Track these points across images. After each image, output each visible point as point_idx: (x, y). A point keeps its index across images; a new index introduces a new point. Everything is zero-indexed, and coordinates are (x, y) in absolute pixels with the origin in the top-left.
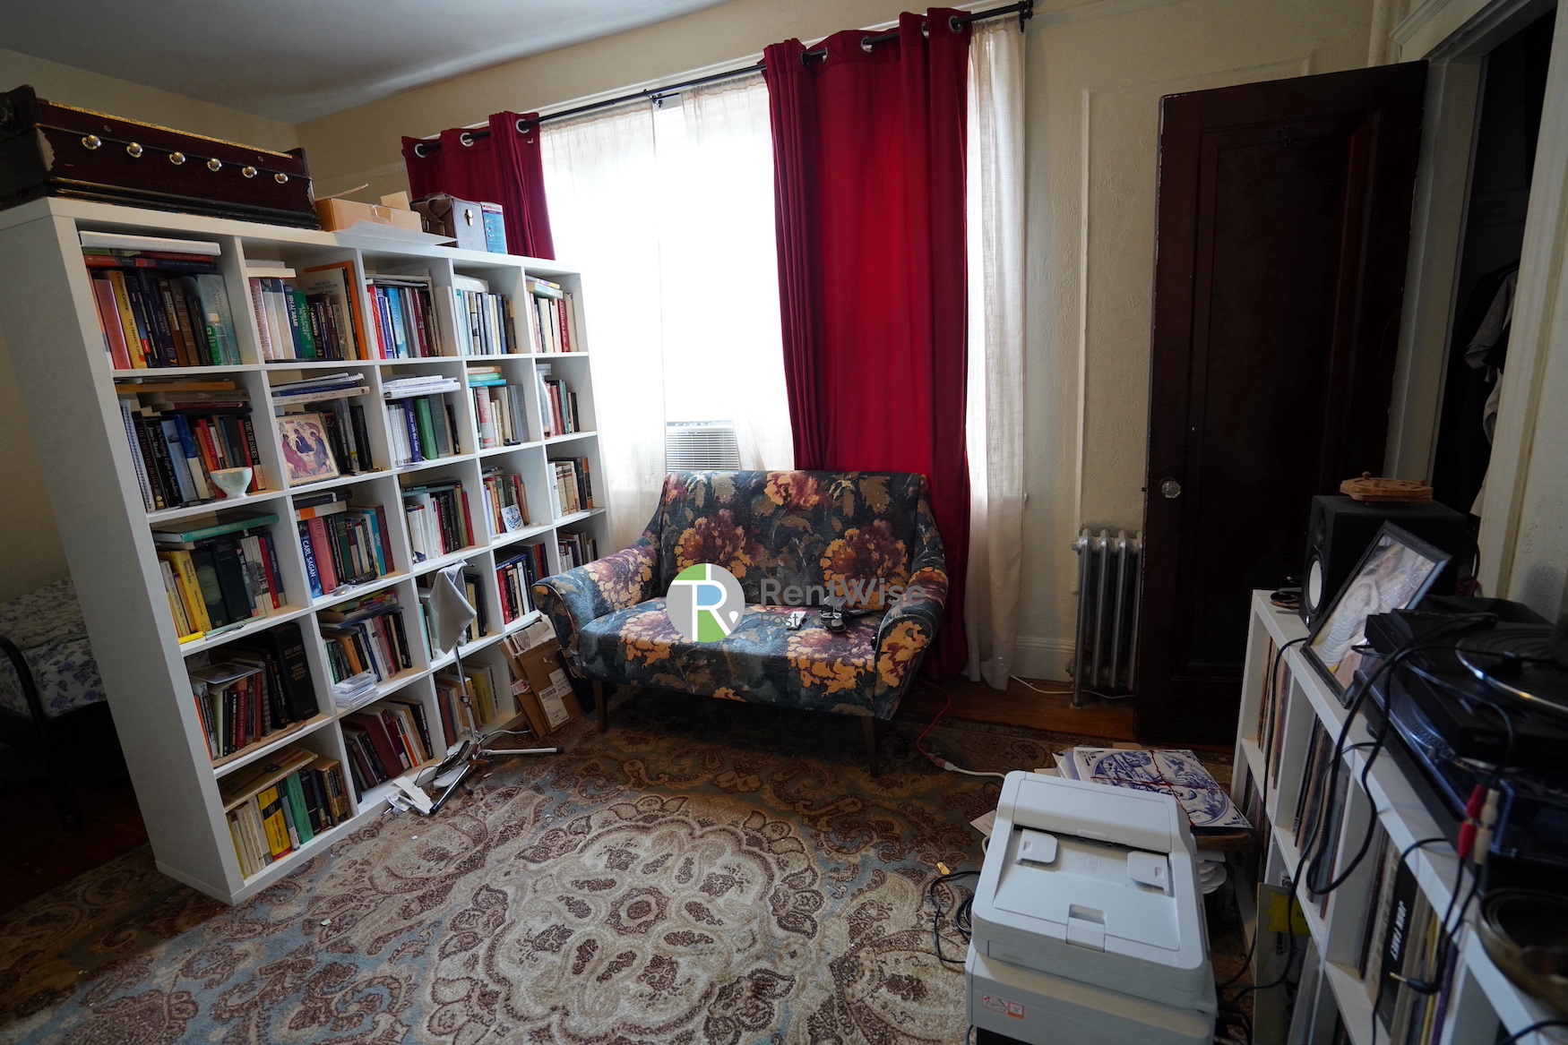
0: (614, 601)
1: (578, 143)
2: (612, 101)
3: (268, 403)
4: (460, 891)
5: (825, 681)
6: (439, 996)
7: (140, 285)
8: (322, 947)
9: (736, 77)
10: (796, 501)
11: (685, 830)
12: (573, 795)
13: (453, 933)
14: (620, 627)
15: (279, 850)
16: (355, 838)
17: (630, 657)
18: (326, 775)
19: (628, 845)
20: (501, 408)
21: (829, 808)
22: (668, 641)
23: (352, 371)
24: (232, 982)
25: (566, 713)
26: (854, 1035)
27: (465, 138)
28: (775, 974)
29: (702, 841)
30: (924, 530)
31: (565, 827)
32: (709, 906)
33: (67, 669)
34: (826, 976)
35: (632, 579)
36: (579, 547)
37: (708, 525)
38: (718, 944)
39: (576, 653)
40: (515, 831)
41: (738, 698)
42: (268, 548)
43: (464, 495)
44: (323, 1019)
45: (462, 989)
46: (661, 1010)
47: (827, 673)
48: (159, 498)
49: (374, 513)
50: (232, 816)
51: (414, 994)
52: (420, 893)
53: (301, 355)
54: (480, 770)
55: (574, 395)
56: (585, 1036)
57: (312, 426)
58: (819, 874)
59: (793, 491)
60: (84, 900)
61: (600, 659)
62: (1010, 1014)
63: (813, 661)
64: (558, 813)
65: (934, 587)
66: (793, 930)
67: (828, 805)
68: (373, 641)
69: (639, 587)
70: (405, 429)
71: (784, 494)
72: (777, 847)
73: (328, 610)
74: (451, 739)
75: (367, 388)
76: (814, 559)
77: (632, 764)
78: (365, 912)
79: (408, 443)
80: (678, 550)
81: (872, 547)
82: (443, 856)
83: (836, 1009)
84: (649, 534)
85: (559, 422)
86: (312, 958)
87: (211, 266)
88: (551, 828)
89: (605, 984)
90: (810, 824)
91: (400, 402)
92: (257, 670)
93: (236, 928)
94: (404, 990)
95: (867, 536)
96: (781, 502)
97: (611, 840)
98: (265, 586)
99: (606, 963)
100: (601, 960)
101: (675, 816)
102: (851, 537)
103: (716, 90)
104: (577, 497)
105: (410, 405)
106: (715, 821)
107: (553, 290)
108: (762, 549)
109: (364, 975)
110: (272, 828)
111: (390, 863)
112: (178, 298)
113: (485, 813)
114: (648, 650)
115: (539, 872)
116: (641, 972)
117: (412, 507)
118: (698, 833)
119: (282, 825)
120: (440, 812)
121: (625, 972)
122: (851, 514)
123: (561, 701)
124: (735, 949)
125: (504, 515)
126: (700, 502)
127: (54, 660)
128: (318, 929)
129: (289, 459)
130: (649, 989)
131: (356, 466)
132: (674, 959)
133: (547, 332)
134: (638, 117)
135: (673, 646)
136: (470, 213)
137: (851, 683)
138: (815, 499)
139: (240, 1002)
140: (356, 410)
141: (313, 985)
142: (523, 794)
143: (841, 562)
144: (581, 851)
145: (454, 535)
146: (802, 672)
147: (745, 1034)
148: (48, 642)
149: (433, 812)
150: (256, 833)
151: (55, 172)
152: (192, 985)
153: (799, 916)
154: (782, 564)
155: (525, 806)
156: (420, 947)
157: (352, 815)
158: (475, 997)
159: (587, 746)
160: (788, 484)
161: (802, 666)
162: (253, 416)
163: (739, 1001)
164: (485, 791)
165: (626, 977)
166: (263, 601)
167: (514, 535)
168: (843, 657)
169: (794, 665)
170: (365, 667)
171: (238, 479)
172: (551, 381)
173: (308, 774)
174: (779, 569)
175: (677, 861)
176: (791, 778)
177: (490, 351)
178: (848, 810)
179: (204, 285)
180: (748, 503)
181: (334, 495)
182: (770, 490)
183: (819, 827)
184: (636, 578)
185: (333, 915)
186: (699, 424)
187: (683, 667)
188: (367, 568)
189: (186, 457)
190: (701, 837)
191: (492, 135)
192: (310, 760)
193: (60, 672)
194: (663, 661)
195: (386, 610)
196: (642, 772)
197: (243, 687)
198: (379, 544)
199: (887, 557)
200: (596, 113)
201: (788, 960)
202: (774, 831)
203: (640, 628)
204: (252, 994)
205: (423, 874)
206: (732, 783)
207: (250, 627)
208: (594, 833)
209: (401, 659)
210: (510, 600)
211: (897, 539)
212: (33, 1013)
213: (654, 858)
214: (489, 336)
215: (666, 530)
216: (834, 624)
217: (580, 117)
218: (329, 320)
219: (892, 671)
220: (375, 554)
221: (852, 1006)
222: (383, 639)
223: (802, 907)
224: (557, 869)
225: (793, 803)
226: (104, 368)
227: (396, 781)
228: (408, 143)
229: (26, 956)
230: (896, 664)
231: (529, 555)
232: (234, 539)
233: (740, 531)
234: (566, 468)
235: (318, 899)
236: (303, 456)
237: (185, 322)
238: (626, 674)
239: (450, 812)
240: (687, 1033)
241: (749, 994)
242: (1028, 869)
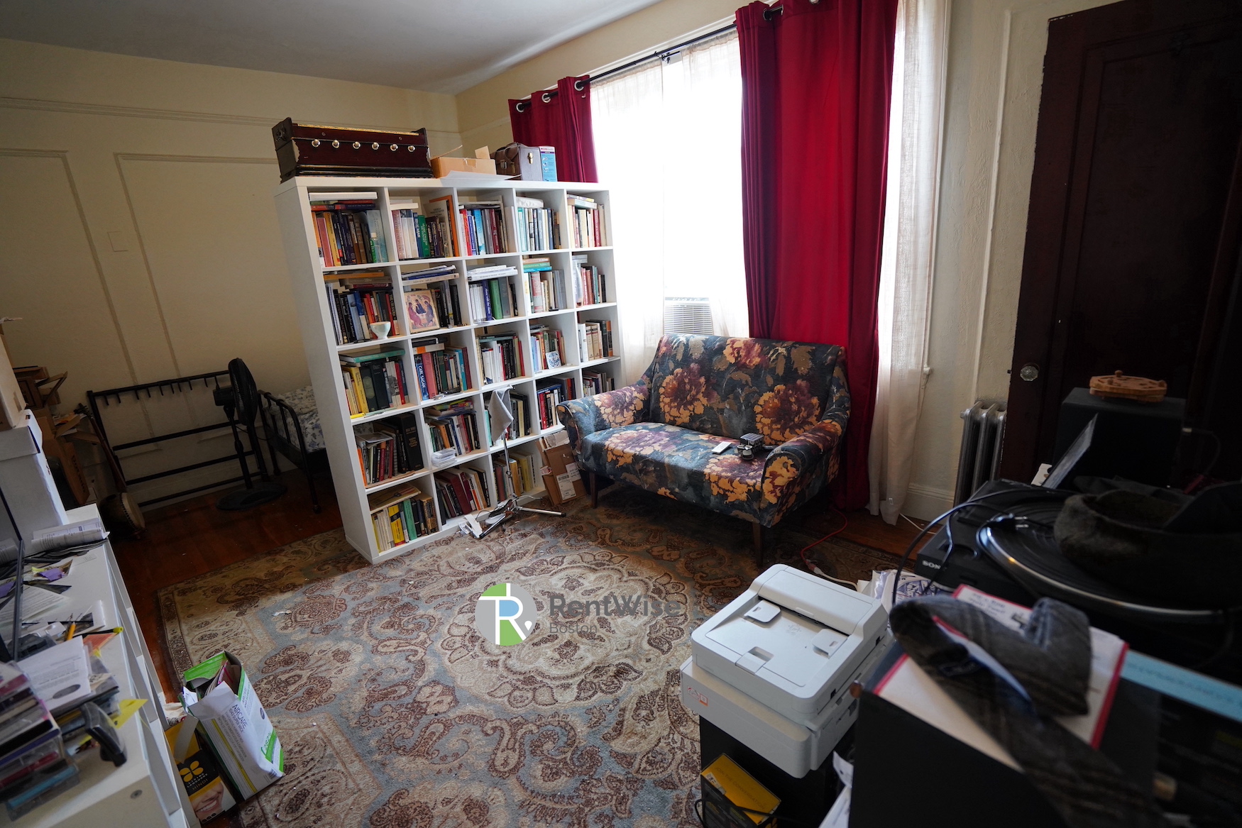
0: (611, 421)
1: (614, 95)
2: (634, 63)
3: (400, 284)
4: (480, 582)
5: (727, 493)
6: (452, 631)
7: (339, 219)
8: (406, 594)
9: (719, 35)
10: (743, 361)
11: (618, 576)
12: (561, 542)
13: (469, 603)
14: (606, 439)
15: (397, 541)
16: (438, 543)
17: (609, 460)
18: (425, 504)
19: (580, 577)
20: (548, 286)
21: (716, 581)
22: (632, 452)
23: (448, 264)
24: (363, 600)
25: (574, 492)
26: (662, 713)
27: (545, 97)
28: (631, 668)
29: (625, 584)
30: (835, 390)
31: (548, 560)
32: (612, 622)
33: (316, 428)
34: (662, 677)
35: (627, 408)
36: (600, 383)
37: (683, 373)
38: (607, 644)
39: (579, 453)
40: (520, 556)
41: (672, 497)
42: (400, 369)
43: (520, 343)
44: (396, 627)
45: (463, 631)
46: (559, 669)
47: (728, 487)
48: (345, 337)
49: (461, 352)
50: (375, 516)
51: (440, 627)
52: (459, 578)
53: (422, 256)
54: (513, 518)
55: (603, 277)
56: (514, 670)
57: (425, 297)
58: (689, 620)
59: (743, 353)
60: (314, 547)
61: (592, 458)
62: (701, 701)
63: (720, 477)
64: (548, 551)
65: (822, 434)
66: (655, 647)
67: (717, 579)
68: (457, 429)
69: (632, 414)
70: (483, 299)
71: (736, 355)
72: (670, 598)
73: (432, 408)
74: (501, 495)
75: (457, 274)
76: (751, 406)
77: (604, 530)
78: (431, 582)
79: (484, 309)
80: (662, 390)
81: (793, 400)
82: (478, 562)
83: (659, 696)
84: (645, 377)
85: (591, 296)
86: (400, 598)
87: (374, 205)
88: (541, 558)
89: (536, 648)
90: (699, 588)
91: (479, 283)
92: (391, 438)
93: (372, 575)
94: (436, 624)
95: (790, 392)
96: (733, 361)
97: (570, 572)
98: (397, 391)
99: (541, 638)
100: (538, 635)
101: (616, 567)
102: (779, 391)
103: (705, 46)
104: (601, 348)
105: (486, 284)
106: (639, 574)
107: (589, 203)
108: (716, 394)
109: (421, 612)
110: (395, 528)
111: (450, 559)
112: (357, 225)
113: (508, 543)
114: (619, 456)
115: (525, 581)
116: (557, 647)
117: (485, 349)
118: (625, 579)
119: (400, 526)
120: (485, 538)
121: (549, 644)
122: (781, 373)
123: (572, 484)
124: (615, 648)
125: (547, 358)
126: (679, 357)
127: (310, 422)
128: (407, 585)
129: (411, 317)
130: (557, 657)
131: (452, 322)
132: (578, 645)
133: (584, 233)
134: (653, 72)
135: (635, 456)
136: (531, 155)
137: (743, 497)
138: (757, 360)
139: (364, 610)
140: (453, 287)
141: (396, 610)
142: (532, 536)
143: (769, 410)
144: (552, 575)
145: (512, 367)
146: (712, 484)
147: (599, 694)
148: (309, 412)
149: (481, 537)
150: (386, 528)
151: (300, 163)
152: (347, 597)
153: (663, 640)
154: (728, 407)
155: (531, 543)
156: (450, 605)
157: (438, 530)
158: (468, 636)
159: (581, 515)
160: (741, 348)
161: (712, 480)
162: (394, 291)
163: (604, 676)
164: (513, 531)
165: (548, 648)
166: (396, 399)
167: (553, 371)
168: (741, 477)
169: (707, 478)
170: (452, 445)
171: (383, 328)
172: (586, 267)
173: (416, 501)
174: (726, 410)
175: (605, 592)
176: (701, 558)
177: (541, 248)
178: (729, 585)
179: (371, 216)
180: (710, 360)
181: (437, 339)
182: (727, 351)
183: (703, 592)
184: (630, 407)
185: (415, 580)
186: (688, 300)
187: (639, 470)
188: (455, 385)
189: (359, 315)
190: (626, 581)
191: (559, 94)
192: (417, 494)
193: (313, 428)
194: (628, 465)
195: (466, 412)
196: (608, 536)
197: (383, 446)
198: (463, 371)
199: (803, 409)
200: (625, 72)
201: (644, 663)
202: (673, 588)
203: (619, 441)
204: (370, 608)
205: (464, 569)
206: (660, 553)
207: (387, 413)
208: (563, 566)
209: (474, 442)
210: (547, 414)
211: (813, 395)
212: (286, 592)
213: (592, 588)
214: (541, 238)
215: (656, 375)
216: (745, 453)
217: (615, 75)
218: (438, 232)
219: (772, 492)
220: (460, 377)
221: (669, 698)
222: (463, 429)
223: (668, 636)
224: (535, 582)
225: (694, 573)
226: (319, 265)
227: (466, 516)
228: (512, 103)
229: (288, 567)
230: (775, 487)
231: (563, 384)
232: (381, 362)
233: (702, 380)
234: (593, 327)
235: (411, 570)
236: (420, 315)
237: (360, 238)
238: (607, 471)
239: (490, 539)
240: (568, 684)
241: (612, 674)
242: (748, 623)
